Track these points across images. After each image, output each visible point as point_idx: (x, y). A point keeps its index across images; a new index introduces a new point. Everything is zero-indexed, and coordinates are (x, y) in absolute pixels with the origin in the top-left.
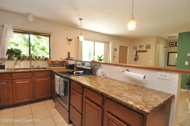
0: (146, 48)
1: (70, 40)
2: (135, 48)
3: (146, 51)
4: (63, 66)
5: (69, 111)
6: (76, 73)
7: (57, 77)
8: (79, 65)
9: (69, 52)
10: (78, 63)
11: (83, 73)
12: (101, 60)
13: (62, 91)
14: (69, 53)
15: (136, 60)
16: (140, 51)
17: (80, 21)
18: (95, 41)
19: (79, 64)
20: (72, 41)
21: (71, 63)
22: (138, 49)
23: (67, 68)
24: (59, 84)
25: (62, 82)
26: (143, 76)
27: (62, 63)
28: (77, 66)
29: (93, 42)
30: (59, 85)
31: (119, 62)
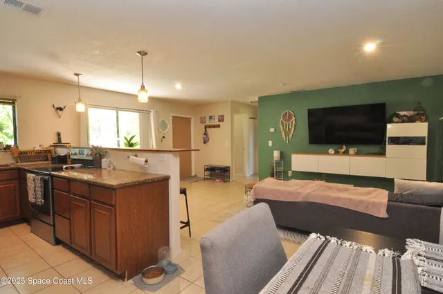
0: (219, 121)
1: (61, 109)
2: (203, 120)
3: (218, 126)
4: (47, 160)
5: (54, 225)
6: (66, 168)
7: (30, 176)
8: (75, 154)
9: (60, 131)
10: (73, 151)
11: (81, 167)
12: (131, 145)
13: (40, 196)
14: (59, 134)
15: (205, 142)
16: (210, 127)
17: (77, 77)
18: (118, 109)
19: (73, 153)
20: (64, 110)
21: (62, 152)
22: (208, 123)
23: (53, 163)
24: (33, 186)
25: (39, 182)
26: (144, 160)
27: (44, 155)
28: (72, 157)
29: (115, 112)
30: (35, 188)
31: (174, 147)
